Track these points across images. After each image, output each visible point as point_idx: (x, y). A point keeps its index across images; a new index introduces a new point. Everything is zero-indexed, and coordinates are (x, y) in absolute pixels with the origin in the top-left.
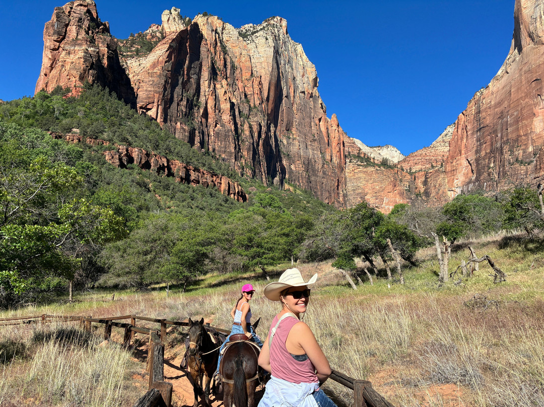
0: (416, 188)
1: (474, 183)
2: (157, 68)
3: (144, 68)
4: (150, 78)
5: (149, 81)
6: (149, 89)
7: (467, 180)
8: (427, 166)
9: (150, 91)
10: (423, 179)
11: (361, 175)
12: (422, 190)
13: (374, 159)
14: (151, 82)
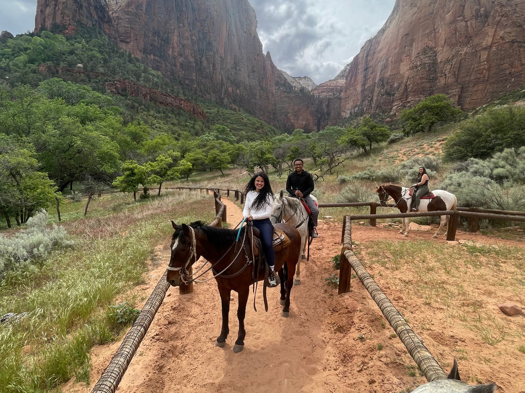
0: (322, 109)
1: (359, 107)
2: (131, 8)
3: (120, 6)
4: (127, 16)
5: (126, 19)
6: (127, 25)
7: (355, 105)
8: (331, 94)
9: (128, 27)
10: (327, 103)
11: (285, 99)
12: (325, 111)
13: (295, 87)
14: (128, 20)
